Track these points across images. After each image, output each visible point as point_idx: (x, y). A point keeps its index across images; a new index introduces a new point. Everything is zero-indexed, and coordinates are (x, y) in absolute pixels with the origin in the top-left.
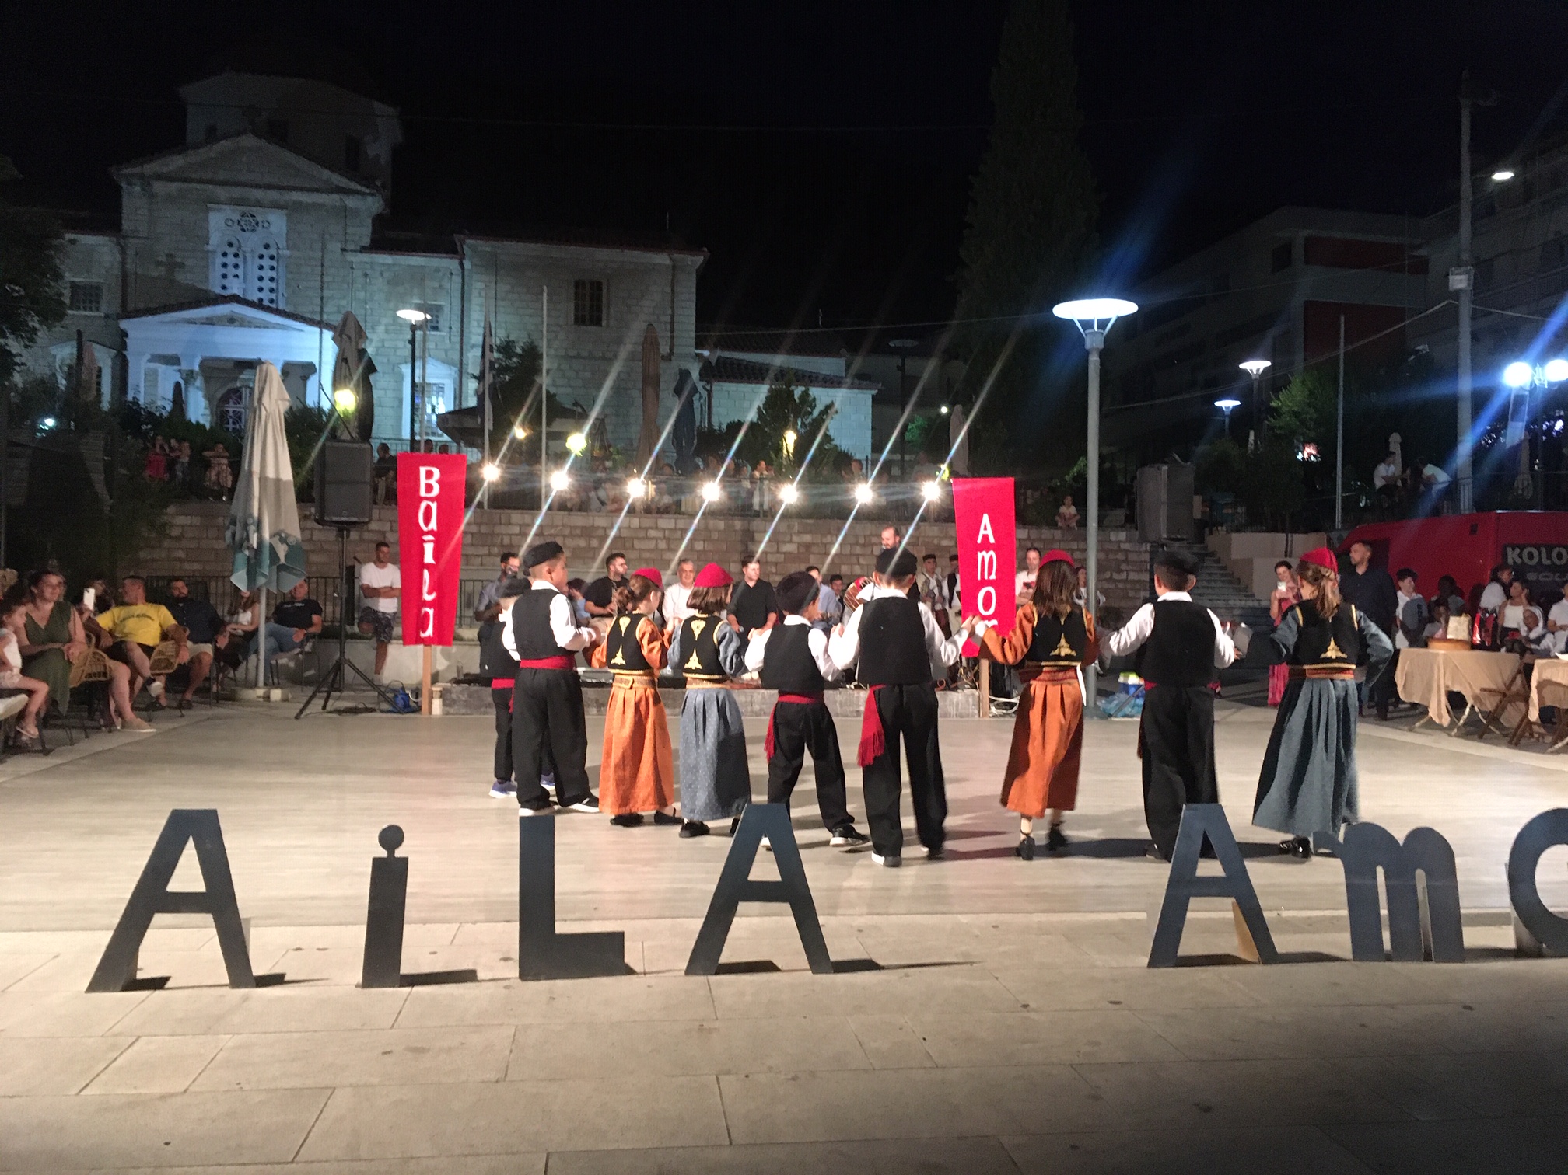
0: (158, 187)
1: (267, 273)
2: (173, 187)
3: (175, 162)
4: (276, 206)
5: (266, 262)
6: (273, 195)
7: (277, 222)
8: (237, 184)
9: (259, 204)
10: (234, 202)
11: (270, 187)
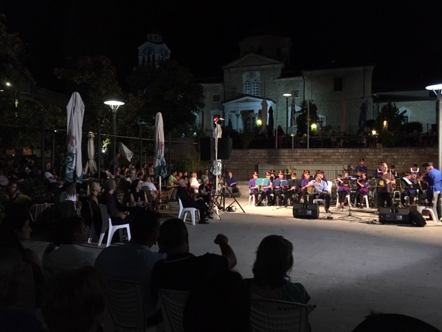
0: (231, 70)
1: (256, 87)
2: (235, 69)
3: (235, 63)
4: (258, 70)
5: (256, 85)
6: (257, 67)
7: (258, 74)
8: (249, 66)
9: (254, 70)
10: (248, 71)
11: (256, 65)
